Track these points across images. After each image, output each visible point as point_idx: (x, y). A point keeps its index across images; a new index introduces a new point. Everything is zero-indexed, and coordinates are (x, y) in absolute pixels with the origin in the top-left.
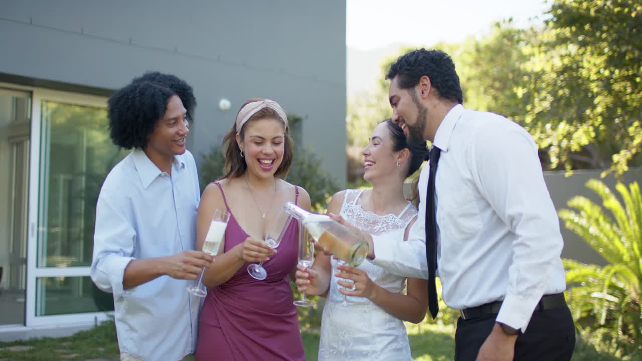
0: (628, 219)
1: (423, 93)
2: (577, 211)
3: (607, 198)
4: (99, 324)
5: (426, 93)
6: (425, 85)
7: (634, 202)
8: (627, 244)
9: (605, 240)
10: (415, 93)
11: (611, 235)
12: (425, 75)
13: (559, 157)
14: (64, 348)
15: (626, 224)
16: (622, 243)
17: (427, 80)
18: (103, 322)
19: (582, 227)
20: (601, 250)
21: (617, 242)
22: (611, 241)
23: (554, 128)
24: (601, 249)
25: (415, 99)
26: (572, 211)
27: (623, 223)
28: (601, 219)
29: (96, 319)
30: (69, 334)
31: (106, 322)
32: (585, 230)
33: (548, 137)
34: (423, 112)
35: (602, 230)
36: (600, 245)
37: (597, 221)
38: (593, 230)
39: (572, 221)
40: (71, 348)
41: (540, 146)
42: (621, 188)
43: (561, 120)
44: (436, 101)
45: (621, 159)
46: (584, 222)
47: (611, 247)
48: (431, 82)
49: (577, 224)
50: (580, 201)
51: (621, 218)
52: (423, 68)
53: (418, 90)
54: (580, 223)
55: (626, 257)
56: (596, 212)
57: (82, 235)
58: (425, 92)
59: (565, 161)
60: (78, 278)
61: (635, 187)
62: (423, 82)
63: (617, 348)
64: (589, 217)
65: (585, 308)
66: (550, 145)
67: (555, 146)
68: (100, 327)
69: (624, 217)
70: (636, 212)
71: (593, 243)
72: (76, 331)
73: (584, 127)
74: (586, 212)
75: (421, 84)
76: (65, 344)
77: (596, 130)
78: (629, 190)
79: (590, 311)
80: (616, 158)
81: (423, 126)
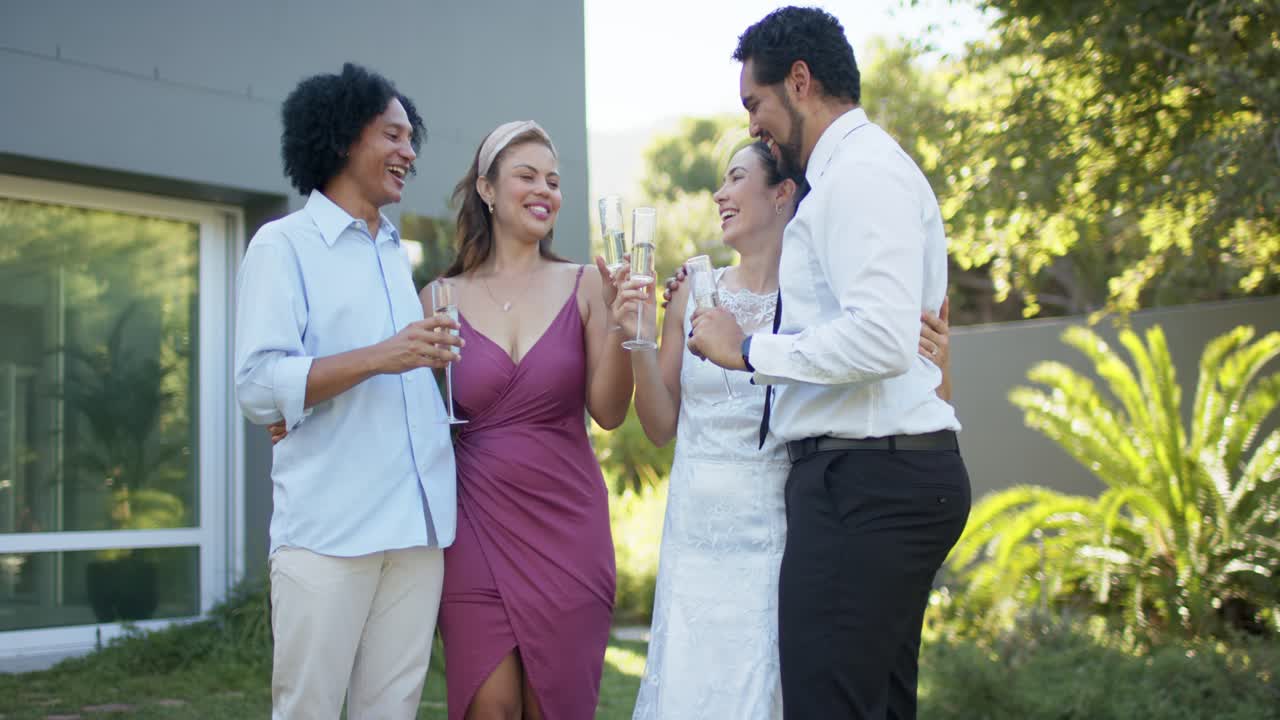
0: (1146, 400)
1: (798, 89)
2: (1046, 389)
3: (1103, 359)
4: (105, 643)
5: (804, 90)
6: (801, 76)
7: (1155, 367)
8: (1145, 451)
9: (1102, 444)
10: (784, 91)
11: (1115, 434)
12: (801, 59)
13: (1011, 279)
14: (36, 690)
15: (1142, 409)
16: (1136, 449)
17: (803, 67)
18: (112, 640)
19: (1056, 420)
20: (1096, 466)
21: (1125, 446)
22: (1114, 444)
23: (1000, 224)
24: (1097, 463)
25: (785, 101)
26: (1038, 391)
27: (1137, 407)
28: (1094, 403)
29: (98, 633)
30: (45, 666)
31: (119, 639)
32: (1064, 426)
33: (988, 242)
34: (797, 122)
35: (1096, 425)
36: (1092, 454)
37: (1086, 408)
38: (1080, 426)
39: (1038, 411)
40: (52, 691)
41: (973, 260)
42: (1129, 339)
43: (1012, 207)
44: (818, 104)
45: (1127, 286)
46: (1061, 411)
47: (1115, 457)
48: (811, 72)
49: (1048, 415)
50: (1050, 371)
51: (1132, 399)
52: (795, 48)
53: (789, 86)
54: (1054, 414)
55: (1145, 476)
56: (1084, 390)
57: (60, 476)
58: (801, 88)
59: (1023, 288)
60: (55, 553)
61: (1156, 336)
62: (796, 70)
63: (1136, 643)
64: (1071, 402)
65: (1069, 576)
66: (994, 257)
67: (1005, 258)
68: (107, 649)
69: (1138, 397)
70: (1160, 386)
71: (1078, 452)
72: (58, 660)
73: (1056, 221)
74: (1065, 391)
75: (794, 73)
76: (38, 684)
77: (1081, 226)
78: (1145, 343)
79: (1079, 581)
80: (1115, 285)
81: (799, 147)
